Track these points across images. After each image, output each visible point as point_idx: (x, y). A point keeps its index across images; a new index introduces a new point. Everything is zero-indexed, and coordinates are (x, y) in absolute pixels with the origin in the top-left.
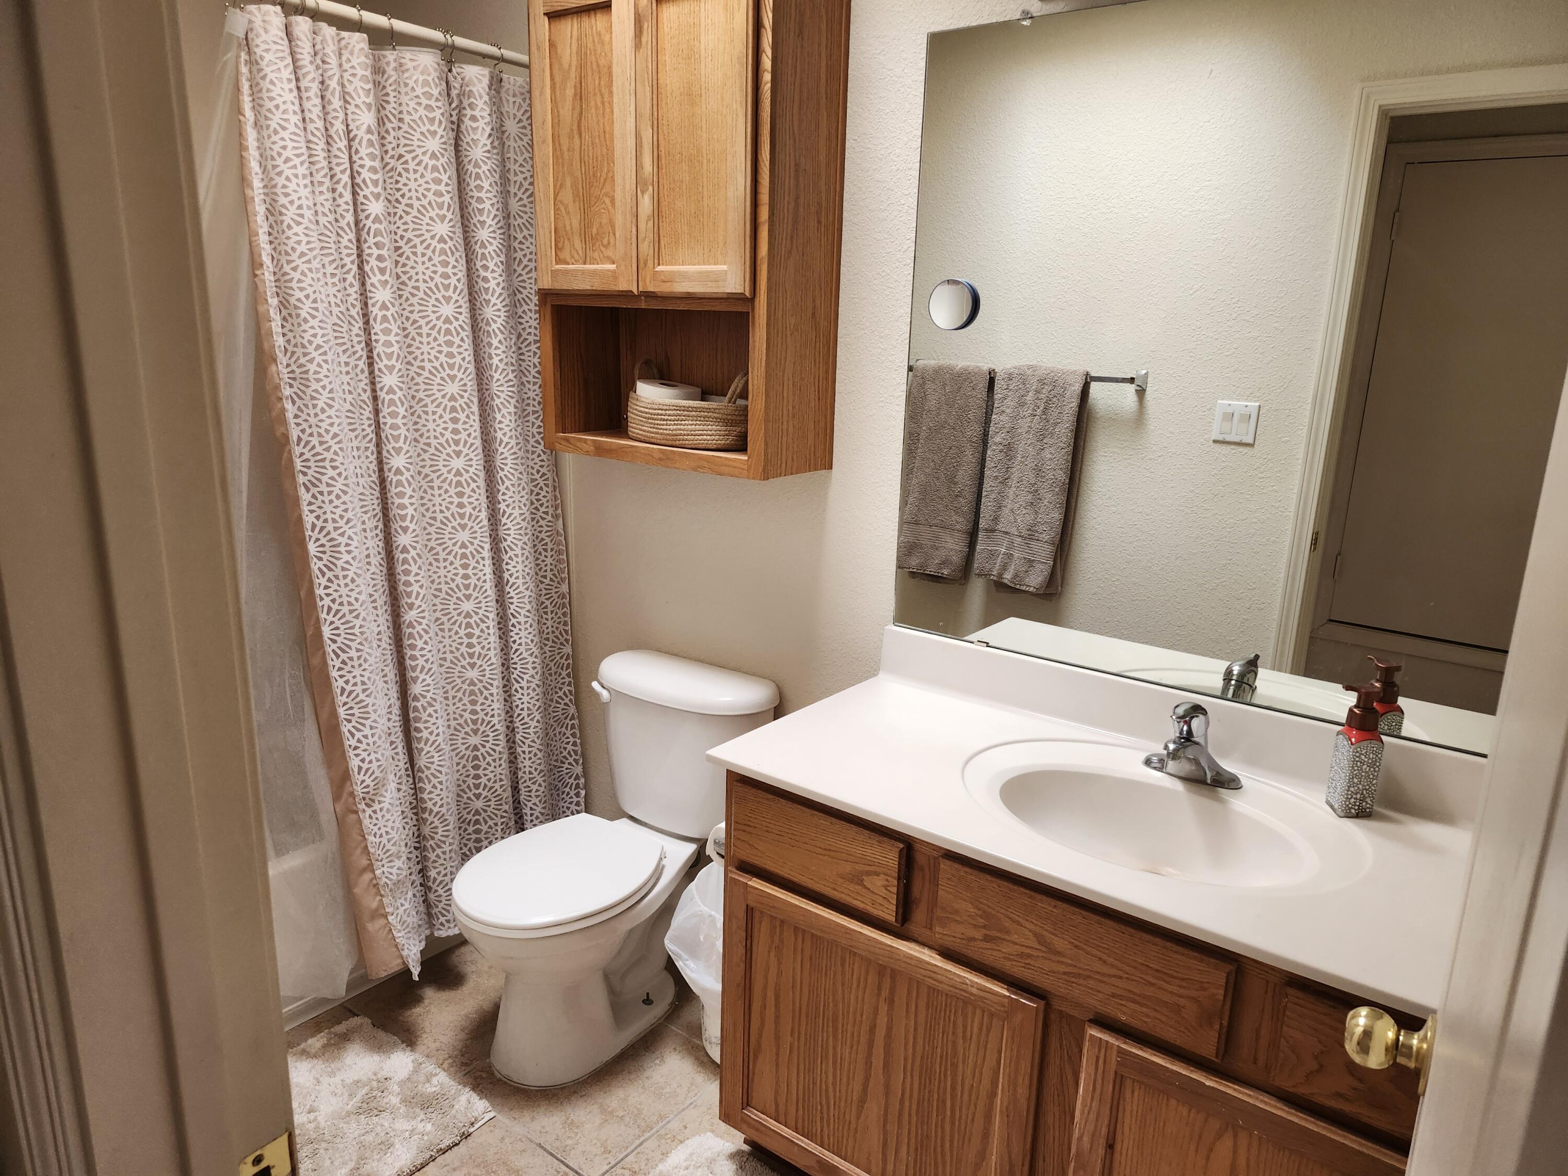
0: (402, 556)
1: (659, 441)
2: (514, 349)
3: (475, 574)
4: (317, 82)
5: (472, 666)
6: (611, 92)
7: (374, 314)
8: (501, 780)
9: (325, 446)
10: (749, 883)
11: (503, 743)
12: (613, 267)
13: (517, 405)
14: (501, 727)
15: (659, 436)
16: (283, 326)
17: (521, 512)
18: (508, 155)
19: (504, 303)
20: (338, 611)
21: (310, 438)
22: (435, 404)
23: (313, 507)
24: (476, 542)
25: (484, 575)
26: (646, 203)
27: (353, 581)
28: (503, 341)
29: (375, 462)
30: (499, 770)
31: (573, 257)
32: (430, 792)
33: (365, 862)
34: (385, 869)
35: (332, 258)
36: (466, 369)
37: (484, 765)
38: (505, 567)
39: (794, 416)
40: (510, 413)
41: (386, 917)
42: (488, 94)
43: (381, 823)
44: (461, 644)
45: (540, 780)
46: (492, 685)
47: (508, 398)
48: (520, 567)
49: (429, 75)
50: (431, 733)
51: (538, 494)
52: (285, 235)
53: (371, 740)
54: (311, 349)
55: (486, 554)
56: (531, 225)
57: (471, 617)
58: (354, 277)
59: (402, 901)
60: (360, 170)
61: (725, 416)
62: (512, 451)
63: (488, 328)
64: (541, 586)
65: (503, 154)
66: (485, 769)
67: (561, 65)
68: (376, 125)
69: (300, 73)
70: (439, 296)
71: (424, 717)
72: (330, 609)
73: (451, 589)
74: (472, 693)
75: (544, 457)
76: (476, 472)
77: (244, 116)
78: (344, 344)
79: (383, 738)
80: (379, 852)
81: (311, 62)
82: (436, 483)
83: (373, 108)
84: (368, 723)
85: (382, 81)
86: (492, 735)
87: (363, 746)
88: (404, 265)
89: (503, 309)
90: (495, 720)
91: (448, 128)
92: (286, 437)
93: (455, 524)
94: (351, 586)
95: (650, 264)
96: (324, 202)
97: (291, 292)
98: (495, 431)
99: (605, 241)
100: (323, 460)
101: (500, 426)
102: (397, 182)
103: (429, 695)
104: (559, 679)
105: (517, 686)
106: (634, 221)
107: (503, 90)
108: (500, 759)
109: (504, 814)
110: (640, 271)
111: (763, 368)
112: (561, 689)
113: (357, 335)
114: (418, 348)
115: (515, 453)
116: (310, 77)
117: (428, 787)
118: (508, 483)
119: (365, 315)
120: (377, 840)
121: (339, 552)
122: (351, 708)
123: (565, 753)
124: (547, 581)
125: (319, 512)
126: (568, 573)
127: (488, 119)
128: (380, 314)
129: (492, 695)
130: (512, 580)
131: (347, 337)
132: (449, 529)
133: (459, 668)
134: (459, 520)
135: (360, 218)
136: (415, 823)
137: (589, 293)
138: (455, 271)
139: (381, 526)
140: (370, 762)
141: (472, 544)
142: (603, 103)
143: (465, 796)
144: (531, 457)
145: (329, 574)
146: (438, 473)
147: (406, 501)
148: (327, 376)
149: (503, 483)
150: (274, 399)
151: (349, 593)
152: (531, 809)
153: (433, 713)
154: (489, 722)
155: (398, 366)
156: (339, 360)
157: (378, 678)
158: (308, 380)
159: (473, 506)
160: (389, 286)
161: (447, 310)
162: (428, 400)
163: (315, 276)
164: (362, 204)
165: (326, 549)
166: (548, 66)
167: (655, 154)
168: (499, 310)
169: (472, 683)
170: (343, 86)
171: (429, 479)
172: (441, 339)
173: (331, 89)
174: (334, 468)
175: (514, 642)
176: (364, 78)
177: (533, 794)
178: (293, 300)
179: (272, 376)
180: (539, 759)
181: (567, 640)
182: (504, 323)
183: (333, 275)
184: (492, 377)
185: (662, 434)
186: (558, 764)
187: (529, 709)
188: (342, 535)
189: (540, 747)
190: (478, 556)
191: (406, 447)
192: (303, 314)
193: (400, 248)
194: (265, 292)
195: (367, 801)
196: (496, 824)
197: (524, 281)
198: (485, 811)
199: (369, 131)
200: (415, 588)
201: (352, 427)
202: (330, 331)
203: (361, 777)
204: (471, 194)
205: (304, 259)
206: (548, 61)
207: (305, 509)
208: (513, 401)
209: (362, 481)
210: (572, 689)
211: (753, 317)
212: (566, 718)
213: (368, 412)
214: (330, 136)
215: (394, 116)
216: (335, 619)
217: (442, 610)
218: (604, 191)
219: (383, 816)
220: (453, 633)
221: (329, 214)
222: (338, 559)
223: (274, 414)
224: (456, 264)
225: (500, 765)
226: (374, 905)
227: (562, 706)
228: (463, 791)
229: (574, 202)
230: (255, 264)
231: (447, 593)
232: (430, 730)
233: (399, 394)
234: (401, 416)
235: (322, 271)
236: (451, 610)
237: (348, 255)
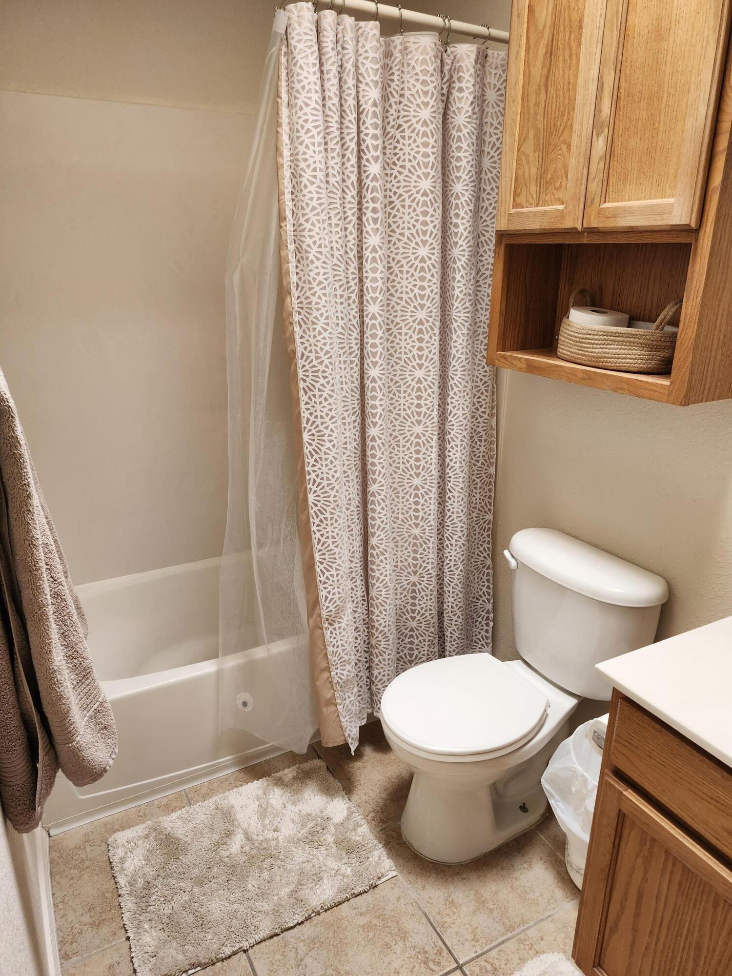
0: (371, 444)
1: (583, 362)
2: (473, 282)
3: (424, 459)
4: (336, 65)
5: (417, 525)
6: (579, 44)
7: (366, 256)
8: (431, 610)
9: (319, 361)
10: (624, 792)
11: (434, 583)
12: (561, 207)
13: (470, 327)
14: (434, 573)
15: (584, 358)
16: (297, 267)
17: (464, 412)
18: (486, 120)
19: (468, 245)
20: (320, 484)
21: (310, 354)
22: (408, 327)
23: (308, 406)
24: (427, 434)
25: (431, 459)
26: (600, 145)
27: (332, 462)
28: (465, 275)
29: (358, 372)
30: (429, 603)
31: (527, 201)
32: (378, 616)
33: (324, 665)
34: (339, 671)
35: (337, 211)
36: (433, 299)
37: (419, 597)
38: (447, 454)
39: (723, 345)
40: (463, 334)
41: (336, 705)
42: (474, 67)
43: (338, 638)
44: (410, 508)
45: (459, 614)
46: (429, 540)
47: (463, 322)
48: (458, 455)
49: (427, 54)
50: (381, 574)
51: (479, 397)
52: (302, 193)
53: (335, 579)
54: (314, 284)
55: (434, 443)
56: (498, 177)
57: (419, 490)
58: (354, 227)
59: (349, 694)
60: (365, 138)
61: (650, 342)
62: (462, 364)
63: (454, 265)
64: (474, 468)
65: (481, 120)
66: (420, 600)
67: (536, 26)
68: (380, 99)
69: (324, 58)
70: (418, 240)
71: (377, 562)
72: (315, 481)
73: (407, 468)
74: (415, 545)
75: (487, 368)
76: (433, 380)
77: (281, 98)
78: (341, 280)
79: (345, 578)
80: (336, 658)
81: (333, 49)
82: (403, 388)
83: (380, 85)
84: (334, 566)
85: (390, 63)
86: (426, 576)
87: (330, 582)
88: (395, 216)
89: (468, 250)
90: (430, 566)
91: (438, 99)
92: (294, 352)
93: (413, 420)
94: (330, 466)
95: (597, 201)
96: (334, 166)
97: (303, 239)
98: (451, 349)
99: (558, 185)
100: (318, 371)
101: (455, 344)
102: (395, 148)
103: (382, 547)
104: (481, 538)
105: (448, 542)
106: (587, 163)
107: (487, 65)
108: (431, 595)
109: (431, 635)
110: (586, 209)
111: (699, 299)
112: (482, 545)
113: (353, 273)
114: (399, 283)
115: (464, 366)
116: (331, 61)
117: (377, 612)
118: (456, 389)
119: (360, 258)
120: (335, 650)
121: (324, 441)
122: (324, 554)
123: (481, 593)
124: (479, 464)
125: (312, 410)
126: (497, 460)
127: (472, 89)
128: (371, 256)
129: (429, 548)
130: (451, 464)
131: (343, 274)
132: (409, 423)
133: (407, 526)
134: (416, 417)
135: (363, 178)
136: (367, 634)
137: (538, 232)
138: (433, 219)
139: (359, 420)
140: (334, 594)
141: (424, 435)
142: (571, 56)
143: (405, 617)
144: (477, 368)
145: (316, 456)
146: (405, 381)
147: (377, 403)
148: (324, 306)
149: (452, 389)
150: (287, 323)
151: (328, 472)
152: (451, 633)
153: (384, 560)
154: (425, 567)
155: (380, 297)
156: (335, 293)
157: (344, 534)
158: (311, 309)
159: (428, 406)
160: (379, 233)
161: (423, 252)
162: (402, 324)
163: (321, 226)
164: (365, 166)
165: (316, 437)
166: (525, 31)
167: (615, 97)
168: (464, 250)
169: (415, 538)
170: (357, 68)
171: (398, 384)
172: (417, 275)
173: (347, 71)
174: (325, 377)
175: (449, 510)
176: (374, 60)
177: (453, 623)
178: (304, 246)
179: (288, 306)
180: (460, 598)
181: (490, 510)
182: (466, 261)
183: (337, 225)
184: (453, 305)
185: (587, 356)
186: (475, 600)
187: (455, 561)
188: (326, 428)
189: (461, 590)
190: (427, 445)
191: (380, 362)
192: (311, 257)
193: (393, 202)
194: (286, 240)
195: (330, 621)
196: (424, 641)
197: (487, 226)
198: (418, 630)
199: (375, 104)
200: (378, 468)
201: (341, 346)
202: (330, 270)
203: (327, 604)
204: (452, 154)
205: (314, 212)
206: (525, 25)
207: (303, 406)
208: (467, 325)
209: (345, 387)
210: (490, 546)
211: (696, 248)
212: (484, 567)
213: (355, 334)
214: (344, 111)
215: (397, 92)
216: (317, 489)
217: (399, 482)
218: (562, 138)
219: (340, 633)
220: (404, 500)
221: (337, 175)
222: (322, 445)
223: (287, 334)
224: (434, 213)
225: (431, 599)
226: (329, 696)
227: (482, 558)
228: (403, 613)
229: (534, 151)
230: (282, 218)
231: (403, 471)
232: (381, 572)
233: (379, 319)
234: (379, 337)
235: (328, 222)
236: (405, 483)
237: (351, 209)
